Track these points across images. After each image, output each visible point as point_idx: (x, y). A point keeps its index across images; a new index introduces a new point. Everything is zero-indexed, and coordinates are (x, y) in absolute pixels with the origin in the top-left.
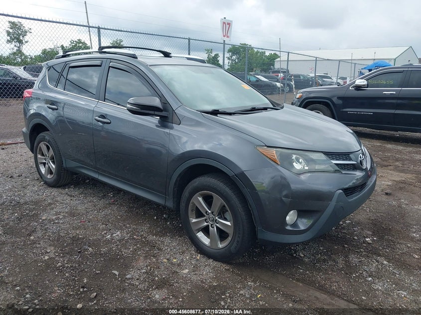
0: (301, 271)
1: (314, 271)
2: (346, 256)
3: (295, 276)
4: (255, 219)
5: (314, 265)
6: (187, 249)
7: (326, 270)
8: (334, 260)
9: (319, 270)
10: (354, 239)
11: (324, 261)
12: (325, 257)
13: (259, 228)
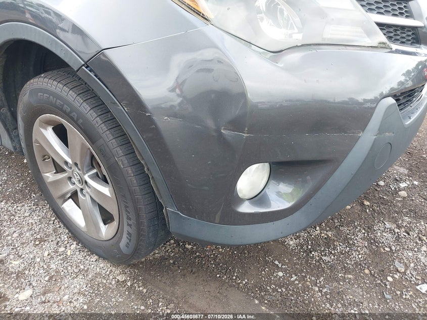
0: (281, 274)
1: (307, 273)
2: (370, 229)
3: (266, 291)
4: (158, 189)
5: (308, 255)
6: (55, 230)
7: (332, 268)
8: (346, 240)
9: (318, 269)
10: (378, 185)
11: (328, 242)
12: (329, 234)
13: (170, 209)
